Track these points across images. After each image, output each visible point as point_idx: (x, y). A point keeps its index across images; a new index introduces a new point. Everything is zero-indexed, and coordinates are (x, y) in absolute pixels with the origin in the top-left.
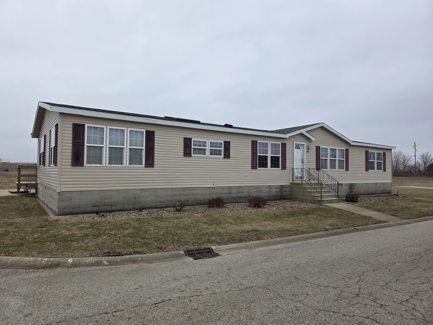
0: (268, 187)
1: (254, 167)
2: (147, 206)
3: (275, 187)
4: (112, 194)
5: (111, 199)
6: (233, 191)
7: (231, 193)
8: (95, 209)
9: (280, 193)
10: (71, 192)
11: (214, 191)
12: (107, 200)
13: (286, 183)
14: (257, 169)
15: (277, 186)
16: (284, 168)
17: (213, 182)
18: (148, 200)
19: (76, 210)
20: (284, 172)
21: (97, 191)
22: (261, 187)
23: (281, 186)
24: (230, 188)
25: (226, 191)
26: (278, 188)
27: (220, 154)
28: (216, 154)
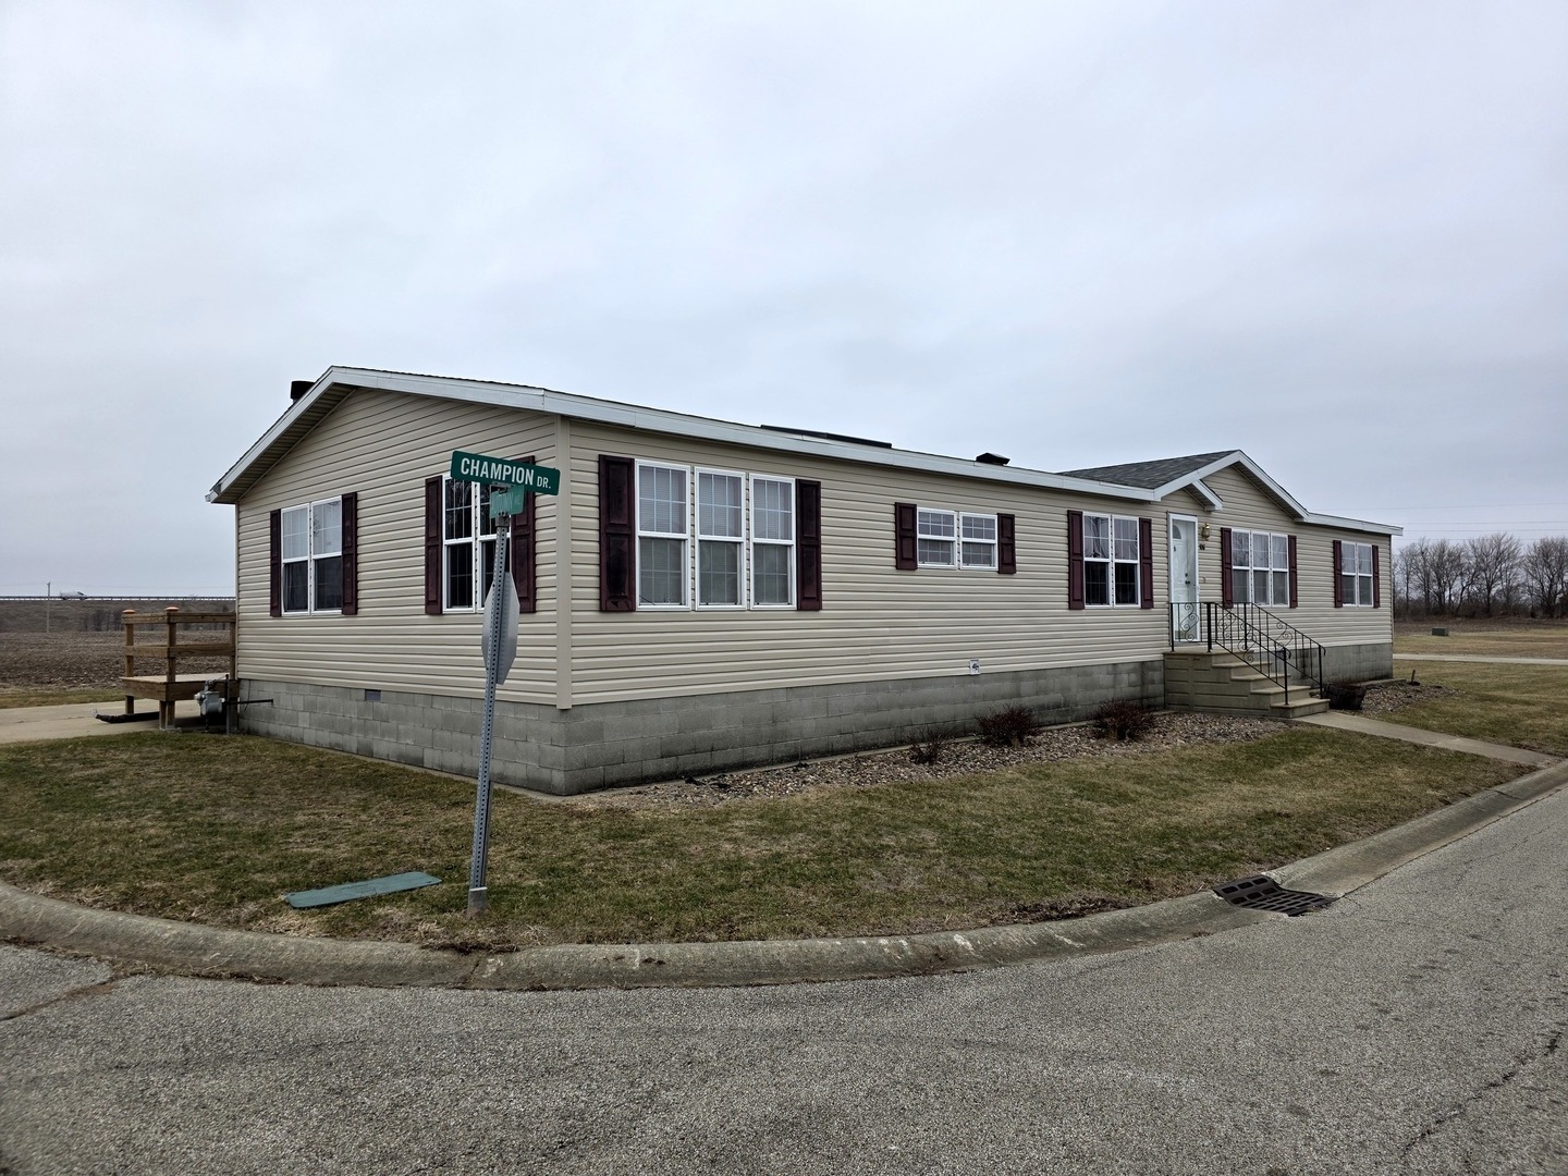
0: (1110, 668)
1: (1075, 603)
2: (807, 749)
3: (1127, 667)
4: (713, 708)
5: (710, 728)
6: (1026, 686)
7: (1019, 695)
8: (667, 765)
9: (1138, 688)
10: (600, 707)
11: (977, 688)
12: (701, 732)
13: (1152, 654)
14: (1083, 608)
15: (1131, 666)
16: (1148, 603)
17: (973, 659)
18: (808, 726)
19: (615, 773)
20: (1148, 615)
21: (670, 701)
22: (1094, 669)
23: (1143, 662)
24: (1017, 676)
25: (1007, 687)
26: (1134, 671)
27: (989, 561)
28: (976, 561)
